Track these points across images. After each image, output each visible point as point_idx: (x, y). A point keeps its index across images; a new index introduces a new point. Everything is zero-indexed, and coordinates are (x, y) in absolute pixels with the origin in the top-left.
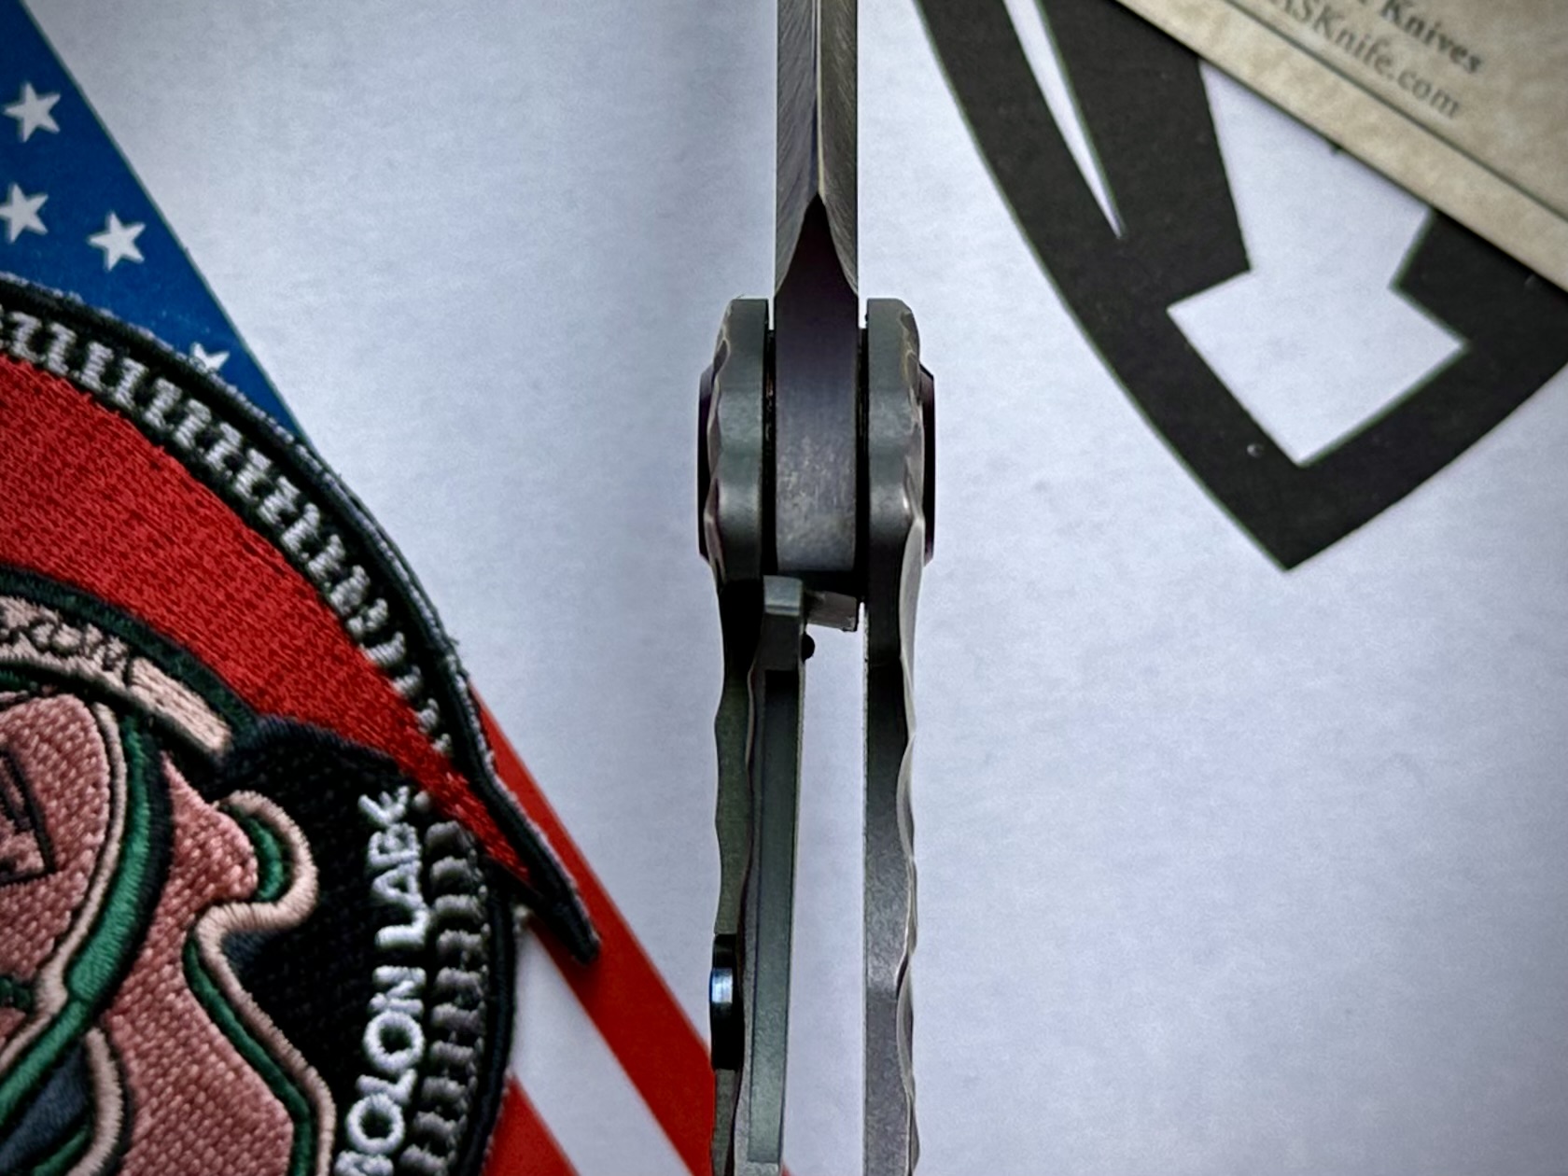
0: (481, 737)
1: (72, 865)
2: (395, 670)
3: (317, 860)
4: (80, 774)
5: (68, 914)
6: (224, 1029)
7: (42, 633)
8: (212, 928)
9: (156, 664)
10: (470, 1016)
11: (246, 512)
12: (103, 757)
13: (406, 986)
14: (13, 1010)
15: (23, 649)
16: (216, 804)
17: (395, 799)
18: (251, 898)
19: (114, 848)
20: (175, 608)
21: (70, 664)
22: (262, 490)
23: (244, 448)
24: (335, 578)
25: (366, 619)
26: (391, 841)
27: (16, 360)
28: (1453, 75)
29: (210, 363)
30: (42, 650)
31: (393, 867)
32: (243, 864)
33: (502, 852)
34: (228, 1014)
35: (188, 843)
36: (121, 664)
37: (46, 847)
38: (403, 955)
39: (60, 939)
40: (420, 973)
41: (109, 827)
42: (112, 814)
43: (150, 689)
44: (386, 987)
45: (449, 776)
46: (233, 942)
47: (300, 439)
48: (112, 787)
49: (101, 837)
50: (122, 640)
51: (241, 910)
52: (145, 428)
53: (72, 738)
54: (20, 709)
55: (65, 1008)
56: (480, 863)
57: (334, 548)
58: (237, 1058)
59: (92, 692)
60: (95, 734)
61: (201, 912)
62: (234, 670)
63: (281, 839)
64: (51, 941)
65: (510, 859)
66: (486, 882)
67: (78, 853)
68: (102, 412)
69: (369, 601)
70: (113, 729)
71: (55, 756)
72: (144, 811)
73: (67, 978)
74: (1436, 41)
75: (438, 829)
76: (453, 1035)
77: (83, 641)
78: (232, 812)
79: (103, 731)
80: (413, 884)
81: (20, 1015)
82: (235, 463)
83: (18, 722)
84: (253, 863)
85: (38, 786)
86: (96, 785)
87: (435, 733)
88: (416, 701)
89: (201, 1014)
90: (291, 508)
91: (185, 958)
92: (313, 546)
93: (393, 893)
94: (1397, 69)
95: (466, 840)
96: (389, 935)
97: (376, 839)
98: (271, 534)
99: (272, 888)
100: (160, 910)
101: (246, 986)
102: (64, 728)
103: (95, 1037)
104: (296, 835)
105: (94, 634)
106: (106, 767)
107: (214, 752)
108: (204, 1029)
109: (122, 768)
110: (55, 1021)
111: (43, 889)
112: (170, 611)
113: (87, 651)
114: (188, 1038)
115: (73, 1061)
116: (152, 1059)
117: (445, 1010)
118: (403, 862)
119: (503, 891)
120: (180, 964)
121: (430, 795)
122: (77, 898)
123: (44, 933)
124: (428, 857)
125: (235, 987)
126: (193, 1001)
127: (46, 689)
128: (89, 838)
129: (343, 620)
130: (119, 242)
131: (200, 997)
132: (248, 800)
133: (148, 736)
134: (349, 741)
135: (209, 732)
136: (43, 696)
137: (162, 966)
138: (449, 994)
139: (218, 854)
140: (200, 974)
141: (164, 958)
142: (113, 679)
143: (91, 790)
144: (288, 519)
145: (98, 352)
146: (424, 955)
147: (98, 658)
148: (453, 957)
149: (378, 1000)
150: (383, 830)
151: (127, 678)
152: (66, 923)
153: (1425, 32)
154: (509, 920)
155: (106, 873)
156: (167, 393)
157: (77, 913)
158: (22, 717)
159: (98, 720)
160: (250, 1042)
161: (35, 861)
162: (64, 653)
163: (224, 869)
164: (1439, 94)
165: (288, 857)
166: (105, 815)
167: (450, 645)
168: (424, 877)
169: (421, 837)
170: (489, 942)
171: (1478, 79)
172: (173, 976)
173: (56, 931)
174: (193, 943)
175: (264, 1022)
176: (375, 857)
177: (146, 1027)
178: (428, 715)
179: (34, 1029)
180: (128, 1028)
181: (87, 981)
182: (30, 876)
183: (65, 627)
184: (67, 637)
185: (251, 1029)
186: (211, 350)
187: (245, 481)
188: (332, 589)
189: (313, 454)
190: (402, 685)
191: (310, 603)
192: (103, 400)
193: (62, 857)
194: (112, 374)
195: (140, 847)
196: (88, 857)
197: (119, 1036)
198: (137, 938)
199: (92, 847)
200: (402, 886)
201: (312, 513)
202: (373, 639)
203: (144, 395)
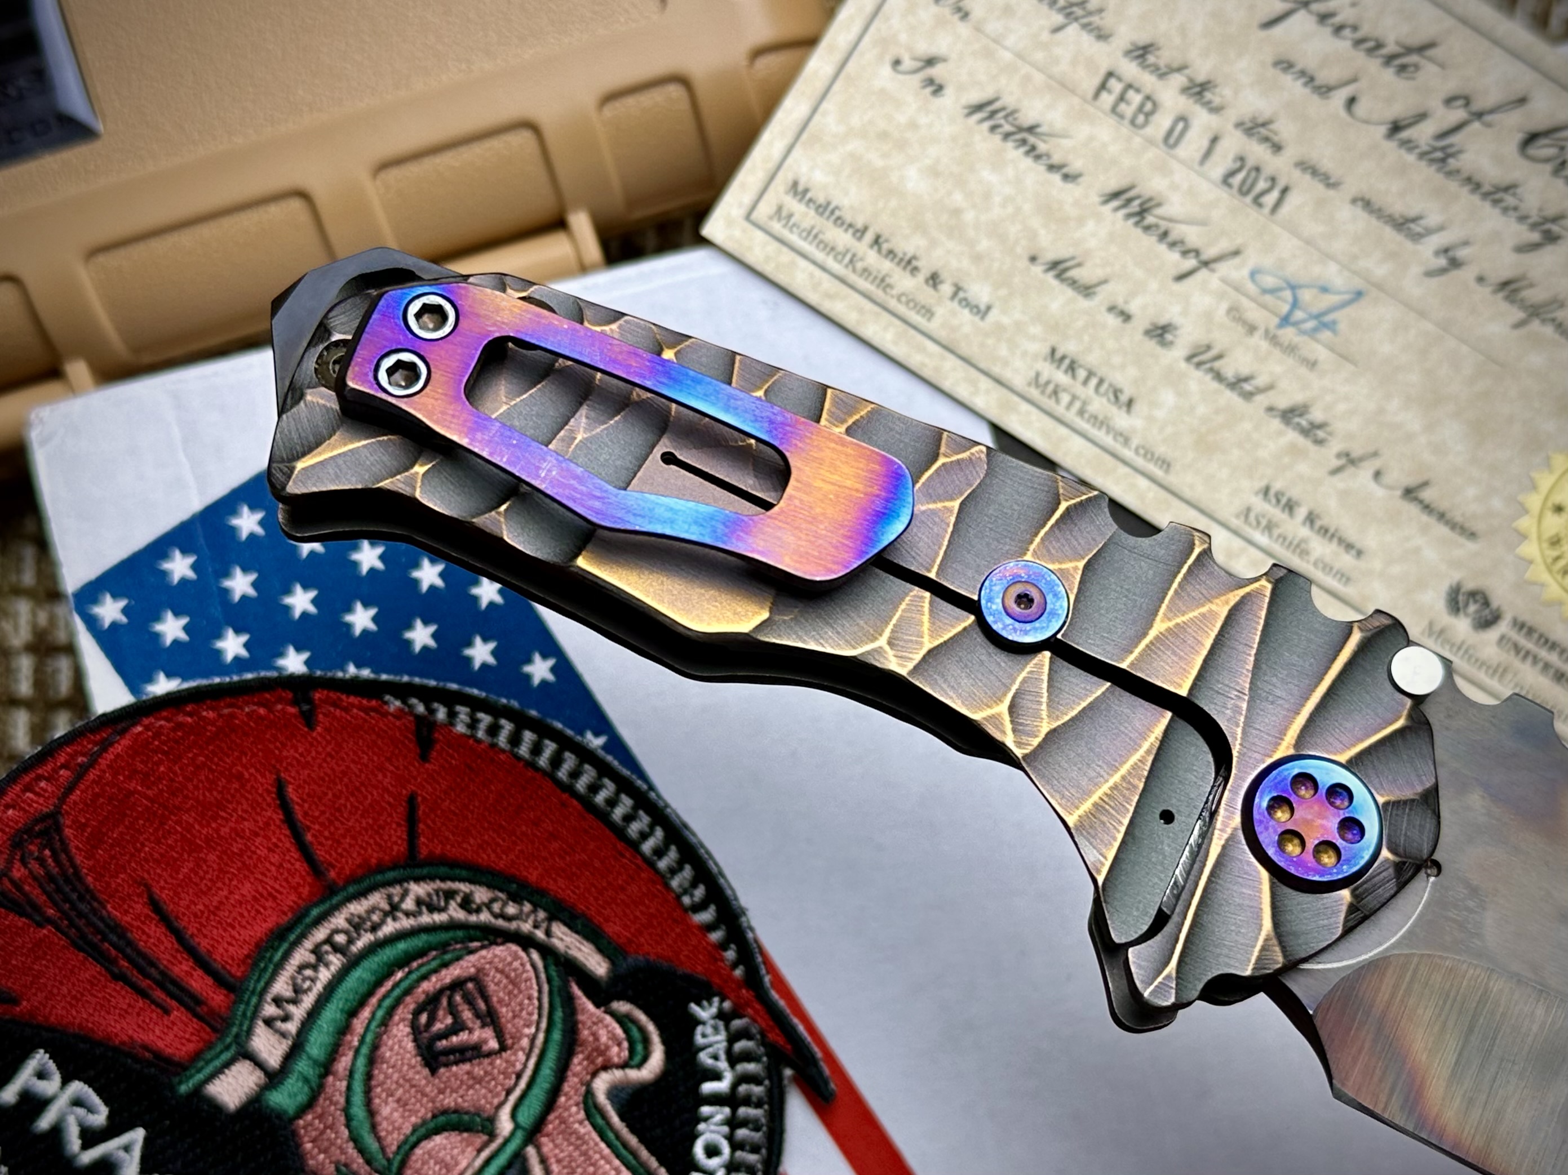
0: (762, 967)
1: (516, 1047)
2: (710, 927)
3: (664, 1042)
4: (520, 992)
5: (514, 1077)
6: (609, 1145)
7: (496, 907)
8: (601, 1084)
9: (566, 924)
10: (757, 1136)
11: (619, 832)
12: (534, 981)
13: (719, 1118)
14: (481, 1135)
15: (485, 917)
16: (603, 1009)
17: (710, 1004)
18: (624, 1066)
19: (541, 1036)
20: (577, 891)
21: (513, 925)
22: (629, 818)
23: (618, 793)
24: (673, 871)
25: (692, 896)
26: (709, 1030)
27: (479, 741)
28: (1346, 560)
29: (596, 742)
30: (496, 916)
31: (710, 1046)
32: (619, 1045)
33: (775, 1037)
34: (611, 1136)
35: (586, 1032)
36: (544, 925)
37: (500, 1035)
38: (716, 1100)
39: (509, 1092)
40: (727, 1110)
41: (538, 1023)
42: (540, 1015)
43: (562, 940)
44: (706, 1119)
45: (744, 991)
46: (614, 1093)
47: (651, 788)
48: (539, 999)
49: (533, 1030)
50: (545, 910)
51: (618, 1074)
52: (558, 782)
53: (515, 970)
54: (484, 952)
55: (513, 1134)
56: (763, 1043)
57: (673, 854)
58: (617, 1162)
59: (526, 942)
60: (528, 967)
61: (594, 1074)
62: (612, 929)
63: (642, 1030)
64: (504, 1093)
65: (781, 1041)
66: (767, 1055)
67: (520, 1039)
68: (530, 773)
69: (694, 885)
70: (540, 964)
71: (505, 981)
72: (559, 1014)
73: (513, 1115)
74: (1335, 540)
75: (737, 1023)
76: (748, 1148)
77: (521, 911)
78: (613, 1014)
79: (534, 966)
80: (723, 1056)
81: (485, 1138)
82: (612, 803)
83: (483, 961)
84: (626, 1044)
85: (495, 999)
86: (530, 998)
87: (735, 965)
88: (723, 946)
89: (595, 1136)
90: (647, 830)
91: (585, 1102)
92: (660, 852)
93: (710, 1062)
94: (1312, 559)
95: (754, 1030)
96: (709, 1087)
97: (699, 1029)
98: (634, 845)
99: (637, 1059)
100: (569, 1073)
101: (622, 1118)
102: (510, 964)
103: (531, 1151)
104: (651, 1028)
105: (527, 907)
106: (535, 987)
107: (601, 977)
108: (596, 1144)
109: (546, 988)
110: (507, 1141)
111: (498, 1062)
112: (574, 893)
113: (524, 917)
114: (587, 1150)
115: (517, 1166)
116: (565, 1163)
117: (742, 1133)
118: (717, 1042)
119: (776, 1059)
120: (582, 1106)
121: (733, 1002)
122: (519, 1067)
123: (499, 1088)
124: (732, 1039)
125: (615, 1120)
126: (589, 1128)
127: (499, 940)
128: (527, 1031)
129: (678, 897)
130: (540, 669)
131: (594, 1126)
132: (622, 1007)
133: (561, 968)
134: (680, 971)
135: (598, 965)
136: (497, 944)
137: (571, 1106)
138: (744, 1123)
139: (604, 1039)
140: (593, 1111)
141: (571, 1102)
142: (540, 934)
143: (526, 1002)
144: (644, 836)
145: (528, 736)
146: (730, 1100)
147: (530, 921)
148: (747, 1101)
149: (702, 1126)
150: (704, 1023)
151: (548, 933)
152: (513, 1082)
153: (1329, 535)
154: (780, 1078)
155: (536, 1051)
156: (570, 761)
157: (519, 1076)
158: (484, 958)
159: (531, 960)
160: (624, 1152)
161: (493, 1044)
162: (509, 919)
163: (608, 1048)
164: (1337, 573)
165: (646, 1041)
166: (535, 1017)
167: (743, 912)
168: (729, 1052)
169: (727, 1027)
170: (770, 1091)
171: (1362, 564)
172: (578, 1113)
173: (506, 1087)
174: (589, 1094)
175: (633, 1140)
176: (699, 1040)
177: (562, 1144)
178: (730, 954)
179: (494, 1146)
180: (551, 1145)
181: (526, 1117)
182: (490, 1054)
183: (511, 903)
184: (511, 909)
185: (625, 1145)
186: (597, 734)
187: (618, 813)
188: (672, 878)
189: (659, 796)
190: (716, 936)
191: (658, 887)
192: (532, 765)
193: (509, 1042)
194: (537, 750)
195: (557, 1036)
196: (525, 1042)
197: (545, 1150)
198: (555, 1092)
199: (527, 1036)
200: (716, 1058)
201: (659, 833)
202: (697, 908)
203: (556, 761)
